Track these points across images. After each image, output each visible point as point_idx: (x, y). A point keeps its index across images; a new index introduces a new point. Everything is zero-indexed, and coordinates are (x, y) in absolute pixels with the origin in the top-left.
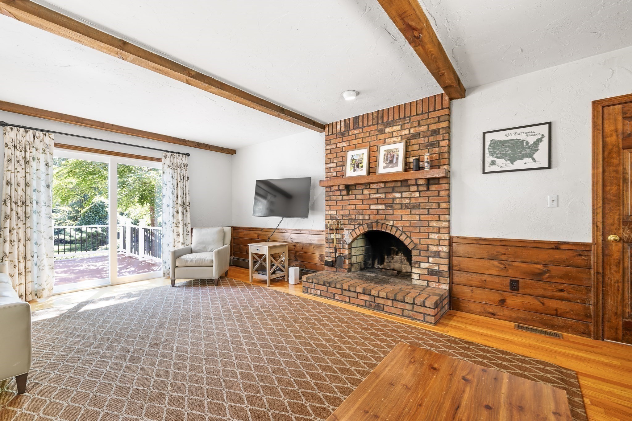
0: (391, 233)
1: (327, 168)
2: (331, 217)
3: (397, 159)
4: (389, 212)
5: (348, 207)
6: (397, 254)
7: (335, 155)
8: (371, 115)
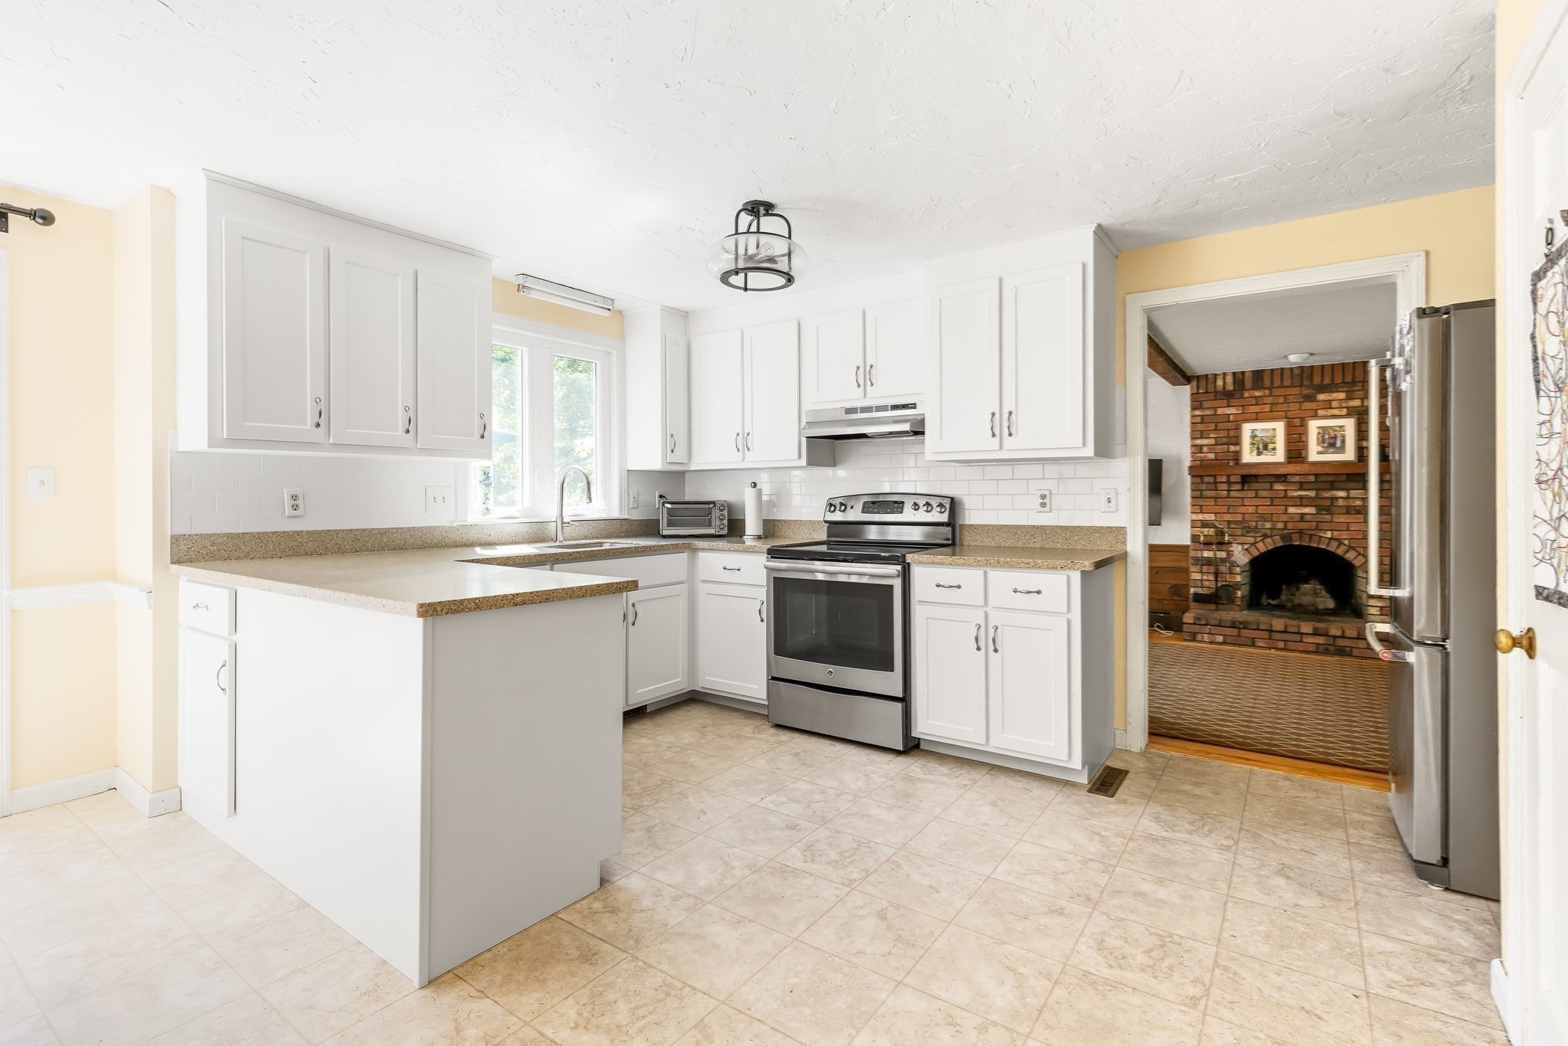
0: (1330, 549)
1: (1193, 446)
2: (1205, 524)
3: (1343, 442)
4: (1324, 518)
5: (1242, 510)
6: (1306, 581)
7: (1212, 426)
8: (1289, 373)
